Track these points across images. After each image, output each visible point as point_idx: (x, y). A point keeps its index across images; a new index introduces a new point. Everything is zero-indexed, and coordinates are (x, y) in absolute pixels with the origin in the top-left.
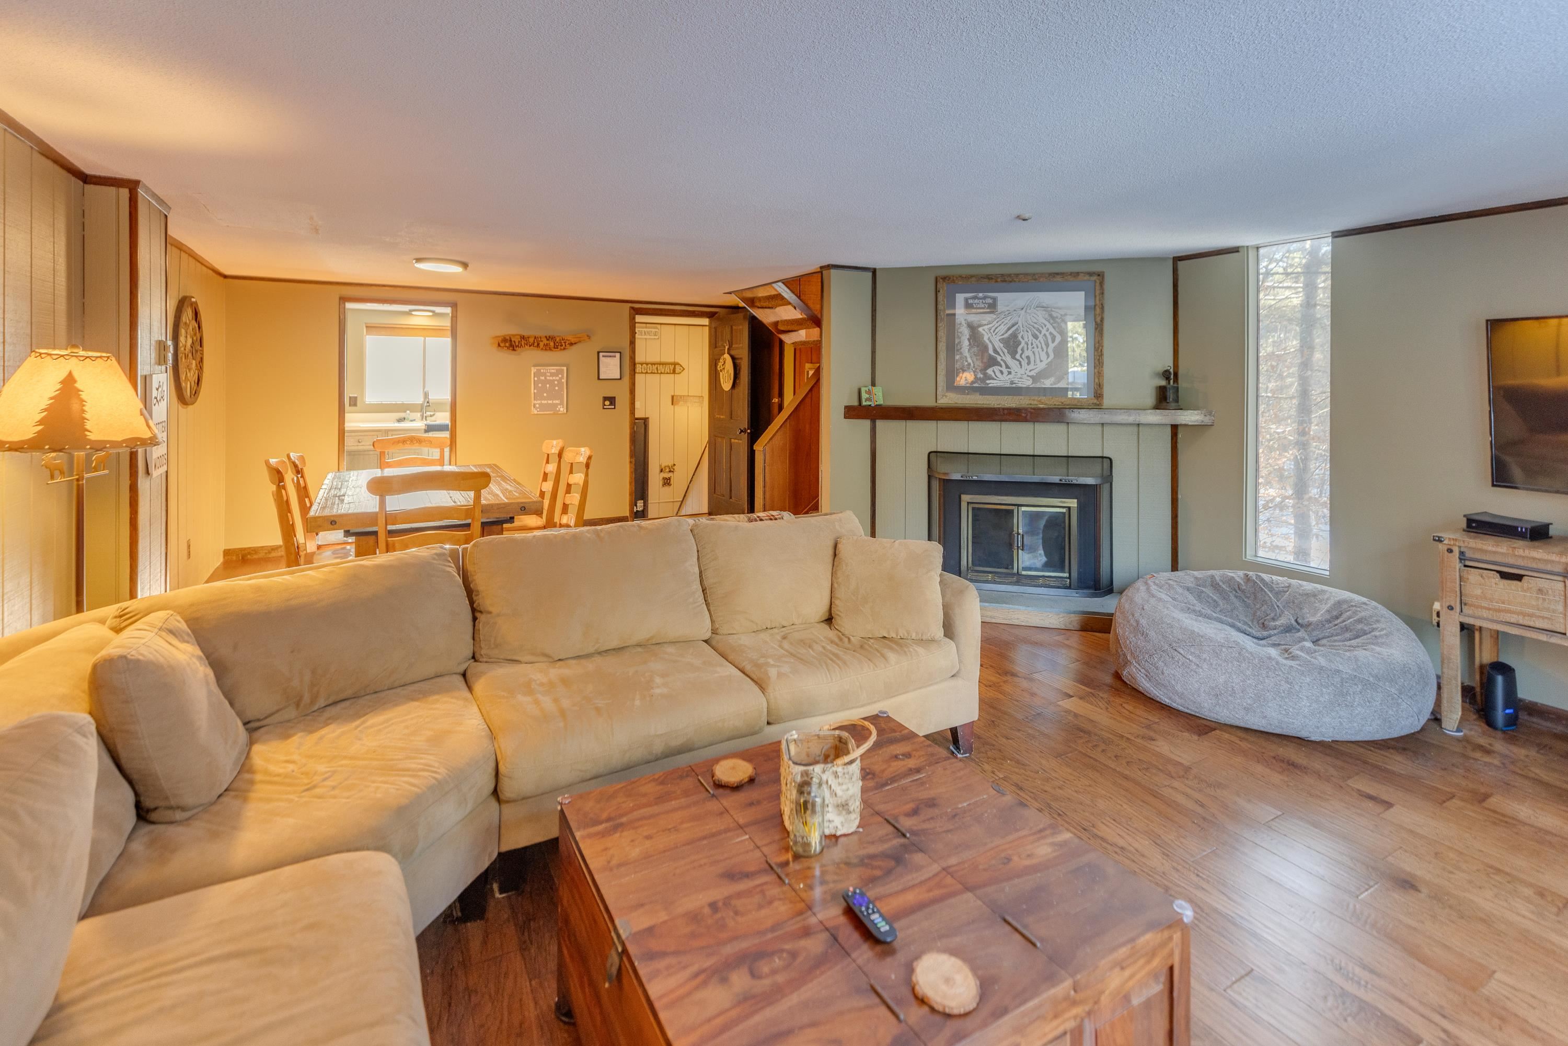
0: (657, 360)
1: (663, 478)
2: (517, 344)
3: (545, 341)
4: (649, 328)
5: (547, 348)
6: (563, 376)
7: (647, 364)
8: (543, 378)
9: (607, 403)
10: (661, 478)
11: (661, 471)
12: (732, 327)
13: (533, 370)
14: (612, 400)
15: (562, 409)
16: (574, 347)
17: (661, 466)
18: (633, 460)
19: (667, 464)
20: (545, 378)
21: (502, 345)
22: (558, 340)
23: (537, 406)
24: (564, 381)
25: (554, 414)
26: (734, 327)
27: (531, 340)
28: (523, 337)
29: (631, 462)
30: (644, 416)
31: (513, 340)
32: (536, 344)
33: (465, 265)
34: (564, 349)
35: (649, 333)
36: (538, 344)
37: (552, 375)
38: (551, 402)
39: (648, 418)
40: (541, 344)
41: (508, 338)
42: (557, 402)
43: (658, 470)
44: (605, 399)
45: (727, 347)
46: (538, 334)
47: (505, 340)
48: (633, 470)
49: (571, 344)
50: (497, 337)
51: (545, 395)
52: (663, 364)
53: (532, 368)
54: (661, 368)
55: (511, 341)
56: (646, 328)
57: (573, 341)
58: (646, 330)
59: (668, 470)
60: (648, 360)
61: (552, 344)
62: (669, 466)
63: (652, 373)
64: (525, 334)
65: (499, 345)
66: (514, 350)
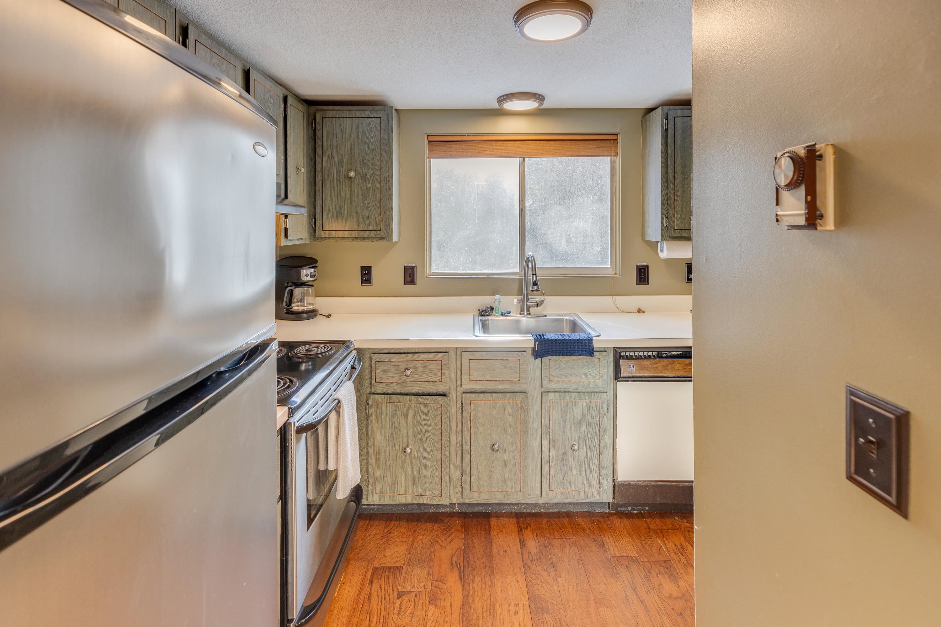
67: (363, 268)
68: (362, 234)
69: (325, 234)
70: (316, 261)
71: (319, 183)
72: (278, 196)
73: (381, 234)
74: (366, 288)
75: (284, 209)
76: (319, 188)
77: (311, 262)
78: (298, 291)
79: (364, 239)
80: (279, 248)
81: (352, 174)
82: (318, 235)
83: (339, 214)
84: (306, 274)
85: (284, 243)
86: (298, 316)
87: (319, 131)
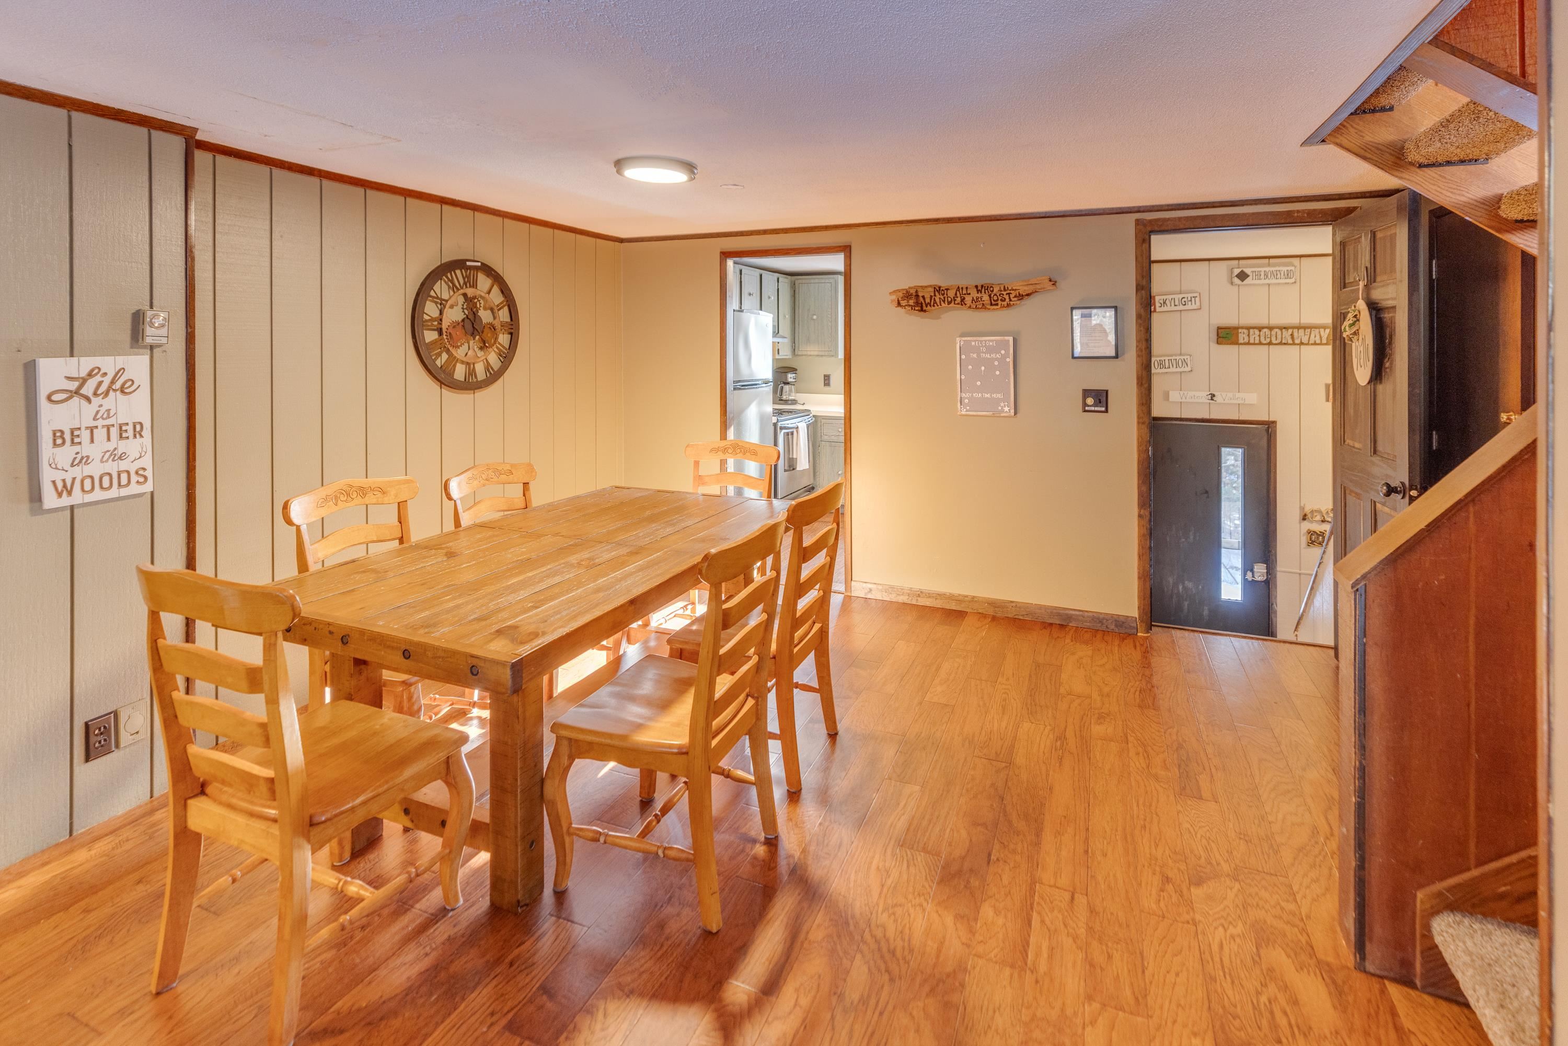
0: (1293, 320)
1: (1309, 532)
2: (928, 300)
3: (974, 294)
4: (1274, 266)
5: (977, 305)
6: (1007, 351)
7: (1271, 328)
8: (975, 355)
9: (1090, 401)
10: (1304, 530)
11: (1304, 518)
12: (1374, 234)
13: (959, 342)
14: (1100, 398)
15: (1006, 409)
16: (1027, 302)
17: (1302, 508)
18: (1146, 513)
19: (1315, 508)
20: (978, 356)
21: (903, 303)
22: (996, 290)
23: (966, 401)
24: (1010, 360)
25: (993, 416)
26: (1379, 235)
27: (951, 294)
28: (938, 289)
29: (1140, 516)
30: (1265, 418)
31: (920, 294)
32: (959, 300)
33: (690, 167)
34: (1008, 305)
35: (1275, 275)
36: (963, 300)
37: (990, 350)
38: (988, 396)
39: (1274, 422)
40: (968, 299)
41: (913, 291)
42: (999, 396)
43: (1297, 516)
44: (1086, 393)
45: (1361, 284)
46: (963, 283)
47: (907, 295)
48: (1145, 531)
49: (1020, 297)
50: (899, 291)
51: (979, 383)
52: (1305, 328)
53: (958, 339)
54: (1300, 335)
55: (917, 296)
56: (1269, 265)
57: (1023, 290)
58: (1267, 269)
59: (1318, 518)
60: (1274, 321)
61: (986, 298)
62: (1320, 512)
63: (1281, 343)
64: (944, 284)
65: (899, 304)
66: (922, 310)
67: (825, 376)
68: (821, 353)
69: (800, 353)
70: (796, 370)
71: (797, 323)
72: (774, 332)
73: (832, 353)
74: (827, 388)
75: (777, 340)
76: (797, 325)
77: (793, 370)
78: (787, 388)
79: (822, 356)
80: (775, 360)
81: (815, 317)
82: (796, 353)
83: (808, 341)
84: (790, 377)
85: (777, 357)
86: (786, 402)
87: (796, 292)
